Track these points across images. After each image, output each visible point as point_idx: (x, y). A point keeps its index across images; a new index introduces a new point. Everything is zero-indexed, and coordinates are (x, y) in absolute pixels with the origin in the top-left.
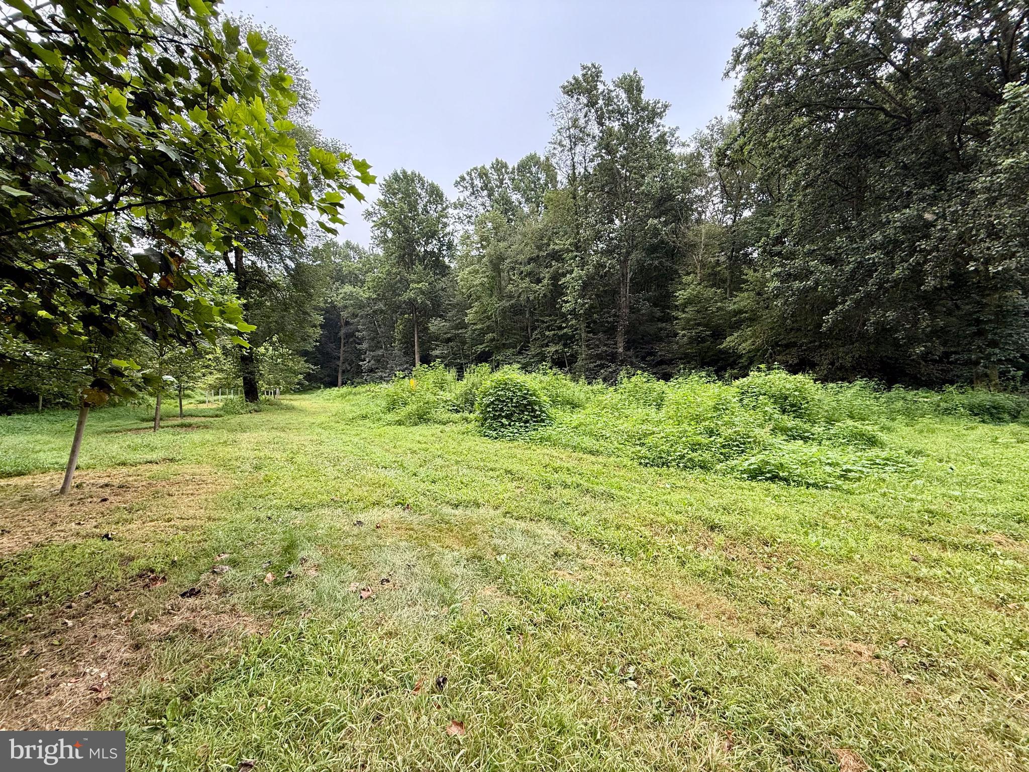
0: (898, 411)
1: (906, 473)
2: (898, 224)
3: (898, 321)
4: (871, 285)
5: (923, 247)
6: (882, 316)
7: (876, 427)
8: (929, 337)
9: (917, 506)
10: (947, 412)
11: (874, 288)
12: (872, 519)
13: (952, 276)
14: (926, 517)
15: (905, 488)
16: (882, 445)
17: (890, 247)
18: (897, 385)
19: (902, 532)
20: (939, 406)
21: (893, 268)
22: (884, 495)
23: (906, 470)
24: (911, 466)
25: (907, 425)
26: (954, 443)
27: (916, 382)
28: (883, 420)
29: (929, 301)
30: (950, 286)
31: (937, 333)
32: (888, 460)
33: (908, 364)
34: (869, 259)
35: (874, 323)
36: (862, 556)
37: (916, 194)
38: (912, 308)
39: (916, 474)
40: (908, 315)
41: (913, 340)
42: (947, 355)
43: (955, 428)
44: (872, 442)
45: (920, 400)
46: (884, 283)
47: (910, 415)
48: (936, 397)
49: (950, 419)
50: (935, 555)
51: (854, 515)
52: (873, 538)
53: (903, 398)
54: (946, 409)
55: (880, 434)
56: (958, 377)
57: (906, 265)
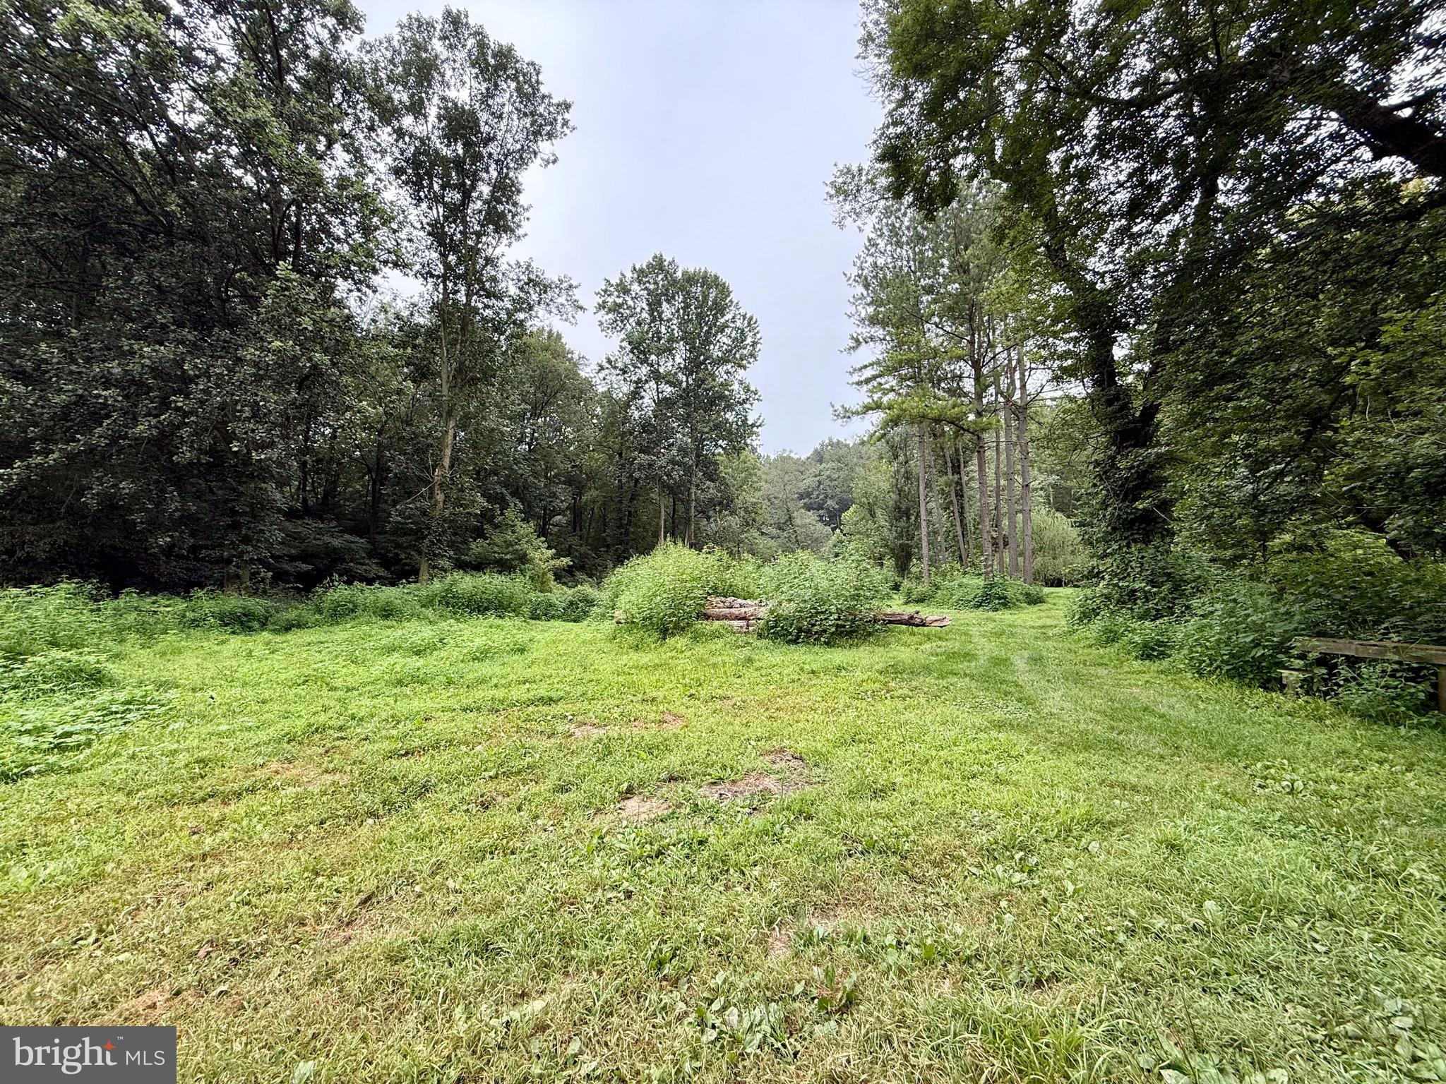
0: (129, 628)
1: (158, 716)
2: (147, 362)
3: (134, 497)
4: (99, 435)
5: (180, 404)
6: (113, 486)
7: (103, 657)
8: (177, 524)
9: (183, 758)
10: (195, 624)
11: (103, 442)
12: (121, 798)
13: (212, 451)
14: (197, 770)
15: (160, 739)
16: (113, 682)
17: (133, 387)
18: (128, 589)
19: (171, 801)
20: (184, 616)
21: (135, 421)
22: (133, 757)
23: (157, 712)
24: (163, 705)
25: (143, 647)
26: (207, 664)
27: (152, 585)
28: (108, 642)
29: (178, 476)
30: (208, 463)
31: (187, 520)
32: (129, 703)
33: (142, 559)
34: (99, 396)
35: (98, 494)
36: (119, 863)
37: (174, 331)
38: (157, 482)
39: (172, 714)
40: (151, 491)
41: (155, 525)
42: (194, 549)
43: (205, 644)
44: (97, 679)
45: (162, 609)
46: (120, 437)
47: (147, 632)
48: (181, 605)
49: (198, 633)
50: (216, 815)
51: (91, 804)
52: (131, 828)
53: (136, 609)
54: (194, 620)
55: (110, 665)
56: (206, 578)
57: (154, 422)
